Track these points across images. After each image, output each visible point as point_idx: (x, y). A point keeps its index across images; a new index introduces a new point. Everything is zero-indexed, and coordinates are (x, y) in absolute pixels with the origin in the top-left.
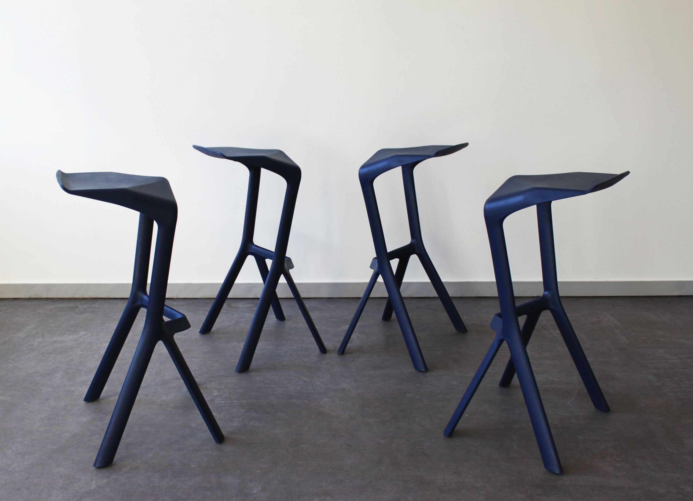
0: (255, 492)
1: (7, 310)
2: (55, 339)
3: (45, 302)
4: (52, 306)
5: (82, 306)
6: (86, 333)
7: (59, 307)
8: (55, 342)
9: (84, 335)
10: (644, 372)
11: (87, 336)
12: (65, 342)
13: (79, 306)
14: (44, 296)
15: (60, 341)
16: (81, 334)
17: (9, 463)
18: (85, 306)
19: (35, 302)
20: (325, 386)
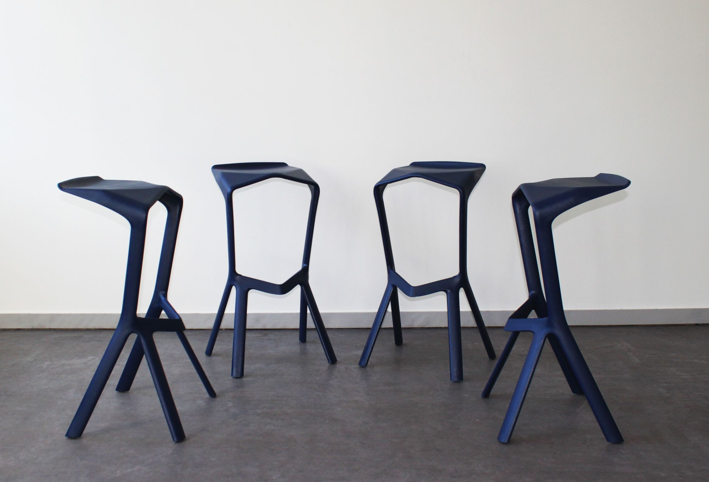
0: (274, 478)
1: (10, 339)
2: (63, 362)
3: (49, 332)
4: (56, 335)
5: (87, 336)
6: (95, 357)
7: (63, 336)
8: (64, 365)
9: (93, 359)
10: (655, 386)
11: (96, 360)
12: (74, 365)
13: (84, 336)
14: (47, 327)
15: (69, 364)
16: (90, 358)
17: (34, 457)
18: (90, 336)
19: (38, 333)
20: (338, 399)
